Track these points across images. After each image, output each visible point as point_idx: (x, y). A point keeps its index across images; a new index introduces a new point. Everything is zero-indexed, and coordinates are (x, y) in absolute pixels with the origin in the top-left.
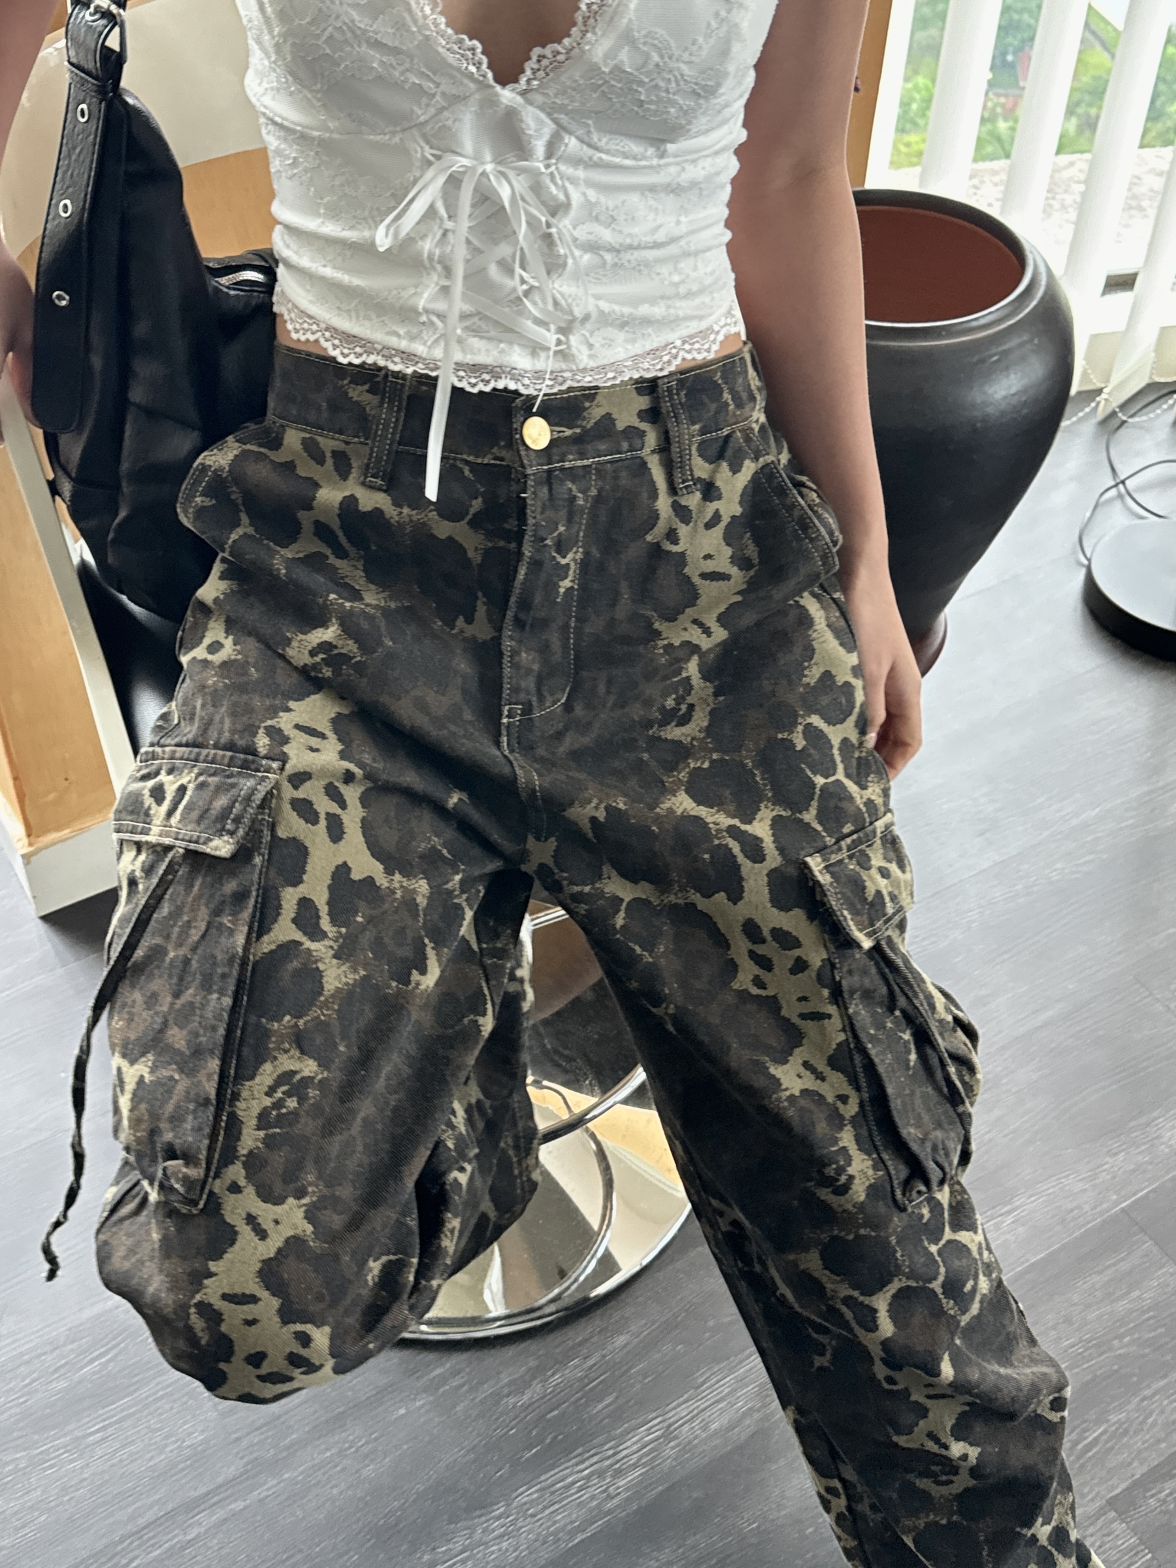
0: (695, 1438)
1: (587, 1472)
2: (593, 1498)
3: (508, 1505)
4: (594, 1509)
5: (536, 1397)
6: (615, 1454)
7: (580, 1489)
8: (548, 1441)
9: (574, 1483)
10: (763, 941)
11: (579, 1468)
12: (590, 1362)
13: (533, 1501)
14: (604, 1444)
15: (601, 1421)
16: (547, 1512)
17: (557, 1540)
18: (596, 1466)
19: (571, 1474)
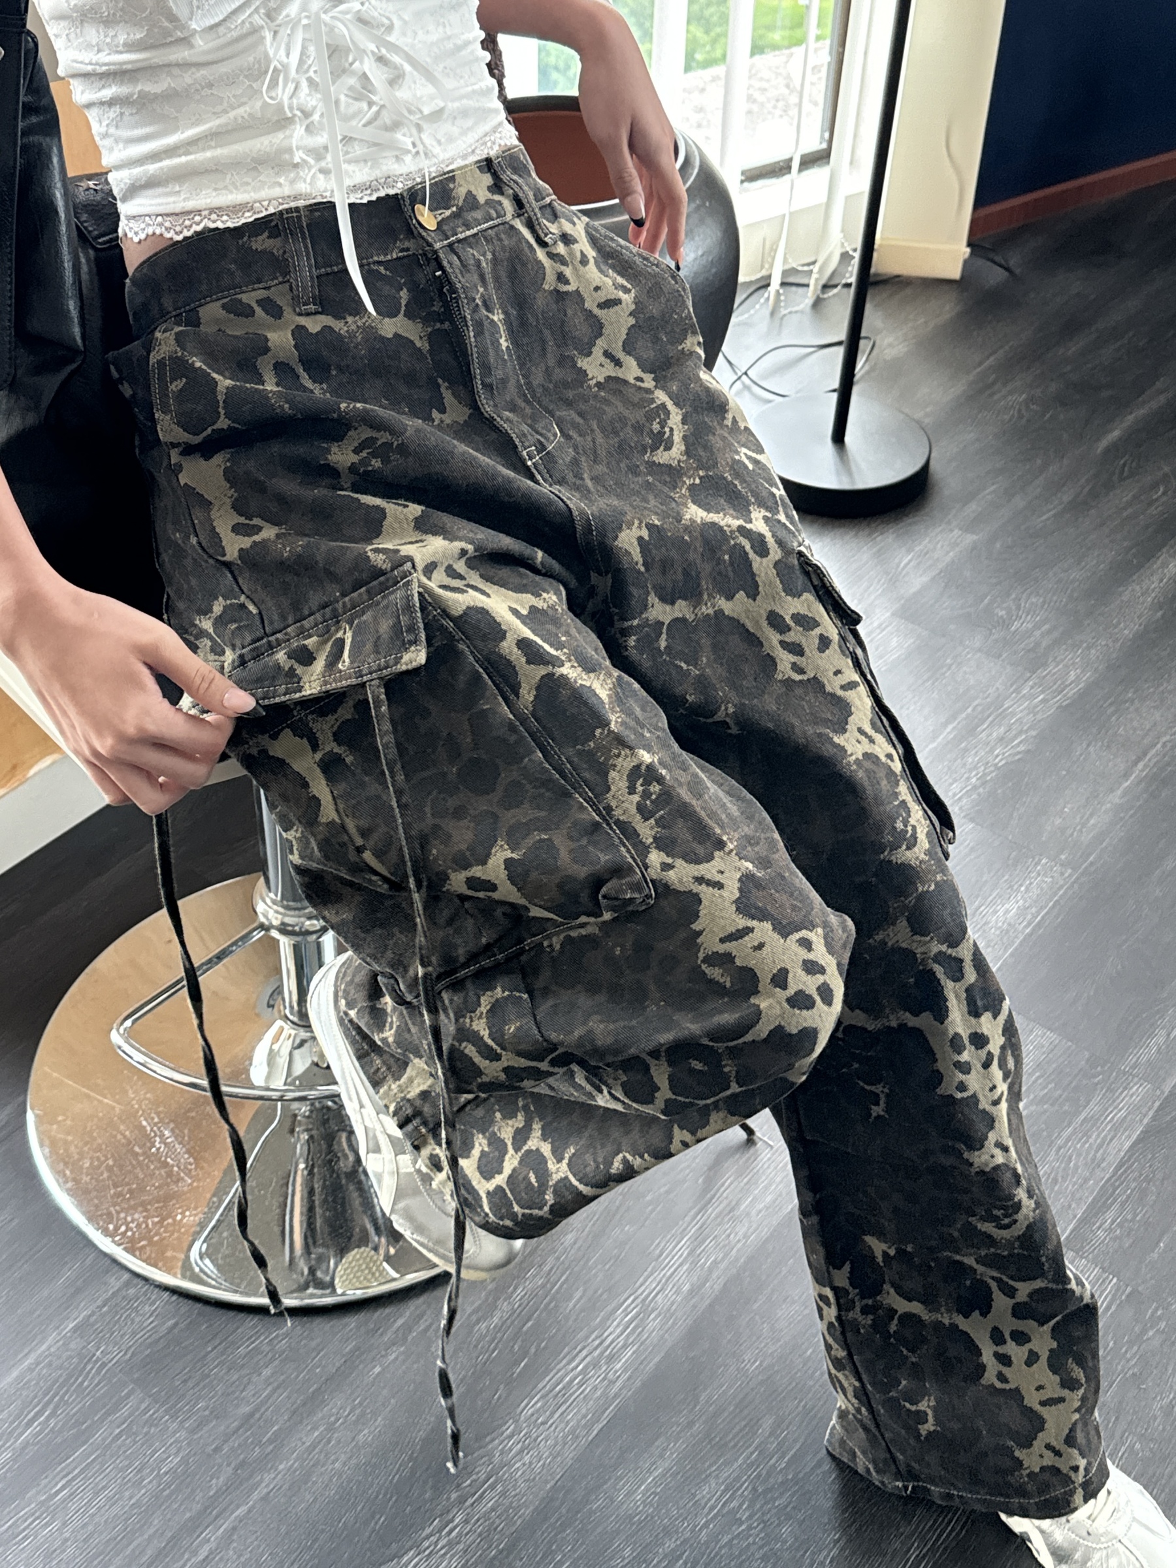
0: (672, 1304)
1: (580, 1367)
2: (595, 1388)
3: (517, 1421)
4: (599, 1398)
5: (506, 1316)
6: (601, 1343)
7: (580, 1385)
8: (533, 1350)
9: (572, 1380)
10: (788, 628)
11: (574, 1364)
12: (546, 1268)
13: (538, 1411)
14: (587, 1337)
15: (578, 1315)
16: (557, 1415)
17: (577, 1437)
18: (588, 1359)
19: (567, 1374)
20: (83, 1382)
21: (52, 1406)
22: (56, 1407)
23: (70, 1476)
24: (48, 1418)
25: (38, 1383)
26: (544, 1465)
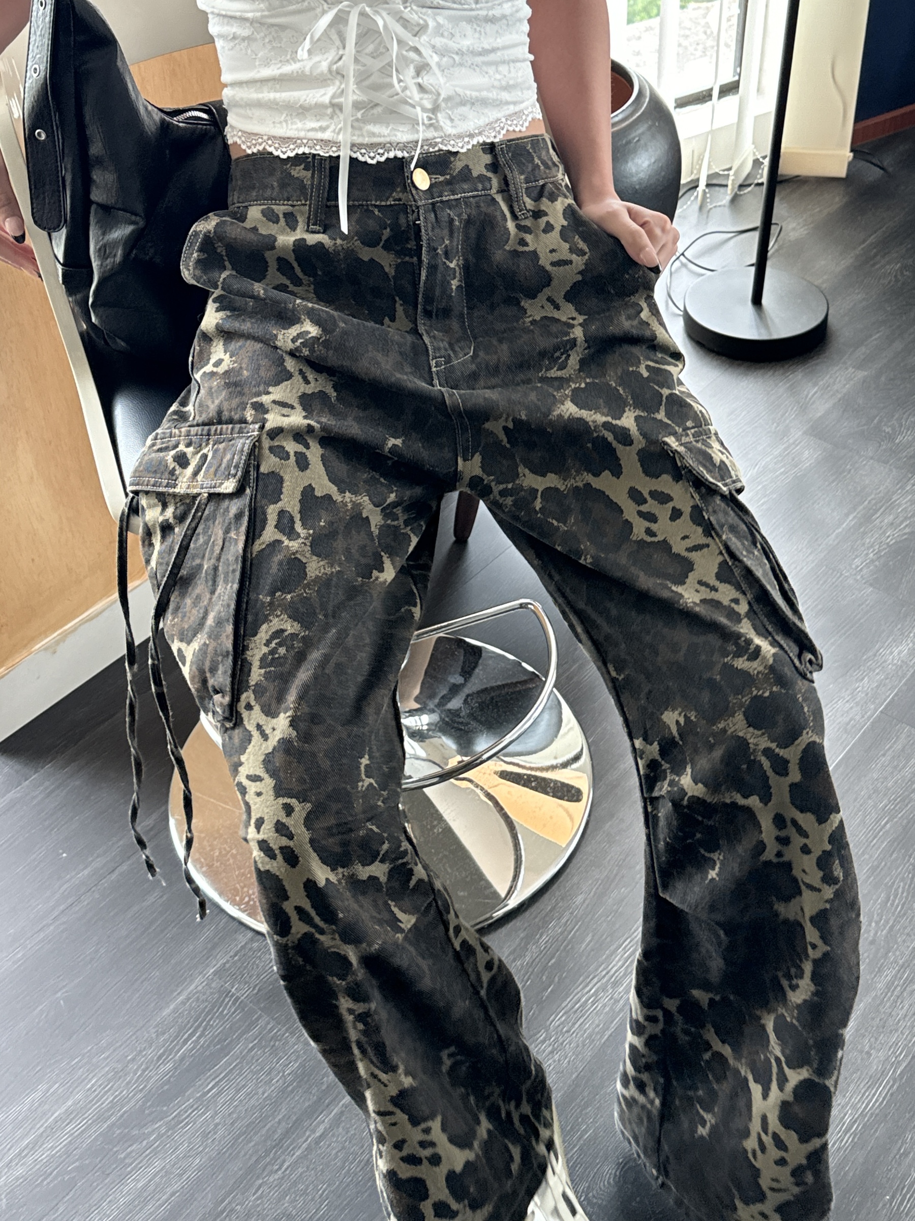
1: (593, 991)
2: (605, 1006)
3: (547, 1031)
4: (609, 1012)
5: (535, 956)
6: (607, 973)
7: (593, 1003)
8: (556, 979)
9: (587, 1000)
10: (645, 501)
11: (588, 989)
12: (564, 920)
13: (562, 1023)
14: (597, 970)
15: (589, 955)
16: (577, 1026)
17: (593, 1041)
18: (599, 984)
19: (583, 996)
20: (223, 1011)
21: (201, 1029)
22: (205, 1029)
23: (217, 1080)
24: (199, 1037)
25: (189, 1013)
26: (569, 1062)
